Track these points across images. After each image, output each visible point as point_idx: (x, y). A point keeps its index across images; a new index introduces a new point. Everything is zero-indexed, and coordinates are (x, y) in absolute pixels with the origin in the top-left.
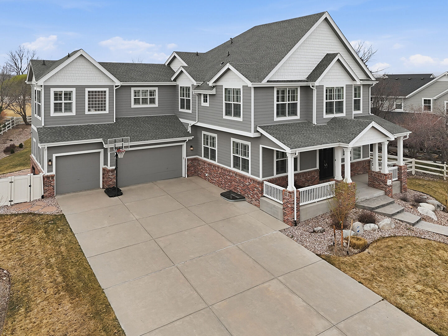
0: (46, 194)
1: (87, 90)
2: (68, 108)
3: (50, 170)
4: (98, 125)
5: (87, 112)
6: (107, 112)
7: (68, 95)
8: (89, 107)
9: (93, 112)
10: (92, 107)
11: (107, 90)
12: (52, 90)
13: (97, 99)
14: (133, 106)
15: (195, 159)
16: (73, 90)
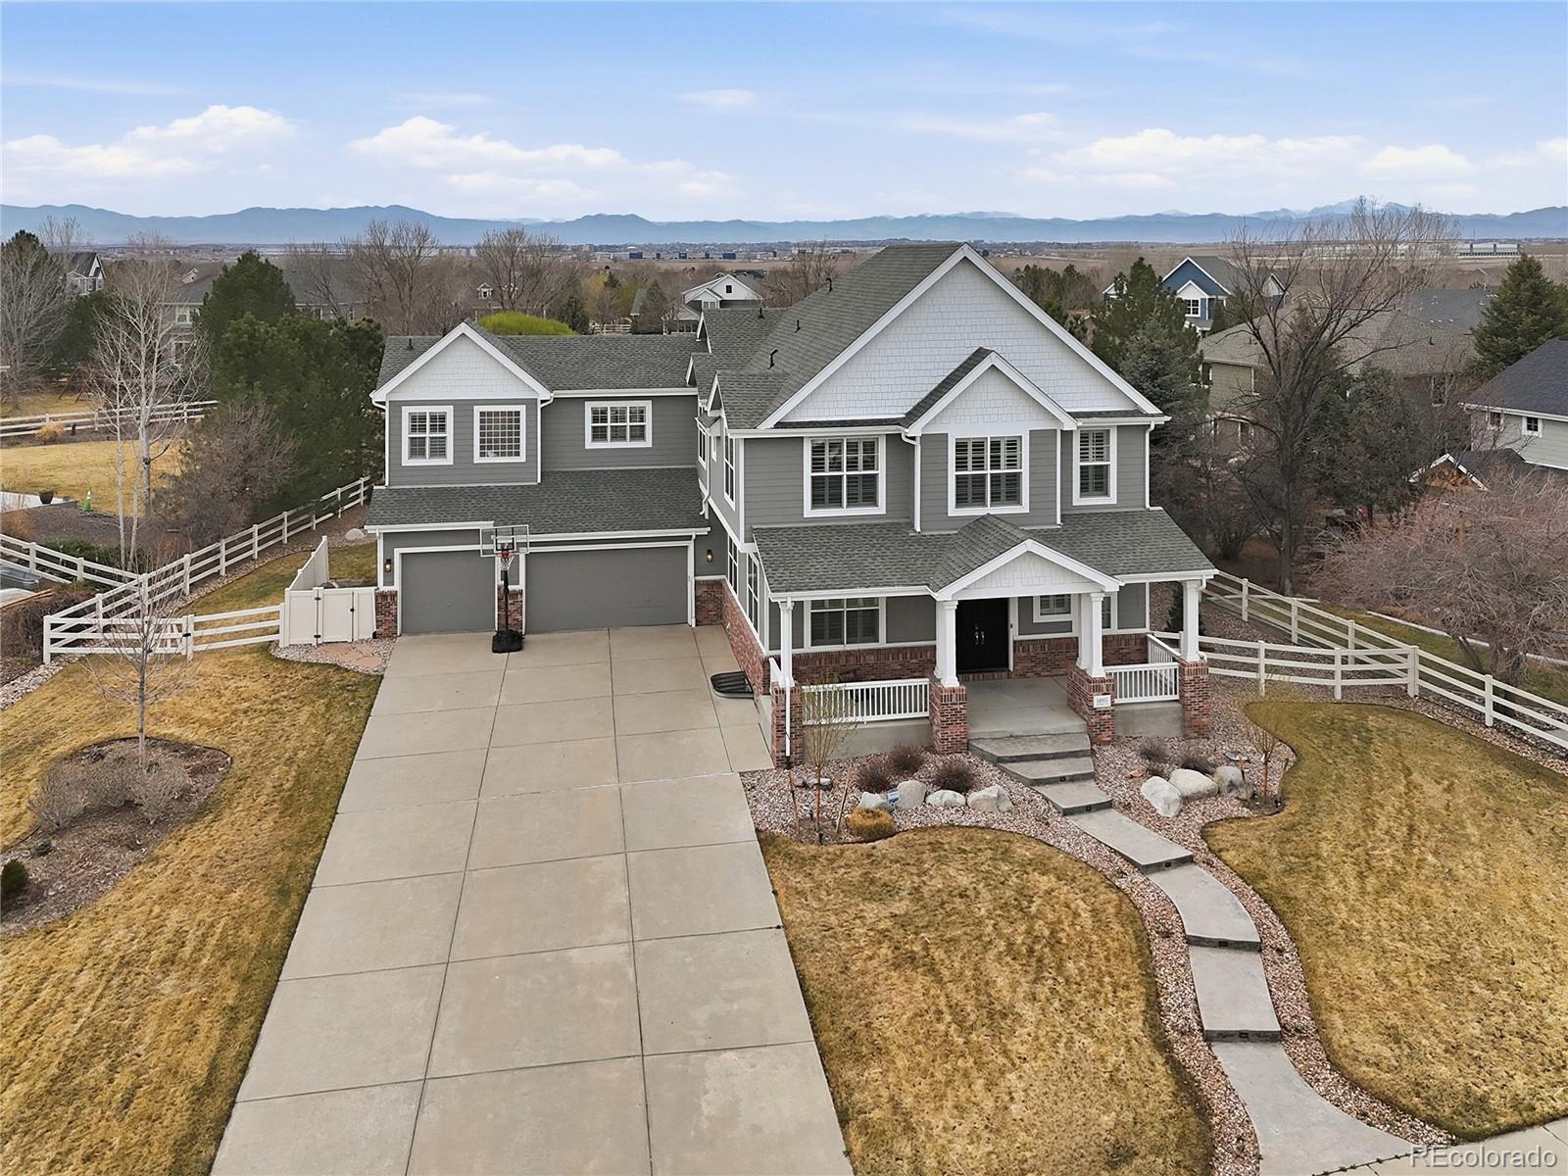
0: (381, 630)
1: (477, 409)
2: (439, 449)
3: (389, 582)
4: (500, 488)
5: (477, 459)
6: (522, 458)
7: (439, 422)
8: (482, 448)
9: (491, 459)
10: (490, 448)
11: (522, 409)
12: (406, 411)
13: (500, 430)
14: (590, 444)
15: (719, 584)
16: (449, 410)
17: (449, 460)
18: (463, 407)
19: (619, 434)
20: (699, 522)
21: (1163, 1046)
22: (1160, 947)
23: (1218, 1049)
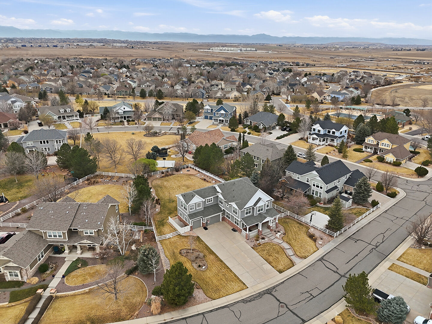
0: (191, 230)
3: (191, 225)
4: (200, 211)
6: (201, 207)
7: (193, 206)
10: (198, 207)
12: (190, 205)
13: (199, 205)
14: (207, 203)
15: (224, 217)
16: (194, 204)
17: (194, 210)
18: (196, 204)
19: (210, 201)
20: (222, 211)
21: (288, 257)
22: (284, 250)
23: (291, 256)
